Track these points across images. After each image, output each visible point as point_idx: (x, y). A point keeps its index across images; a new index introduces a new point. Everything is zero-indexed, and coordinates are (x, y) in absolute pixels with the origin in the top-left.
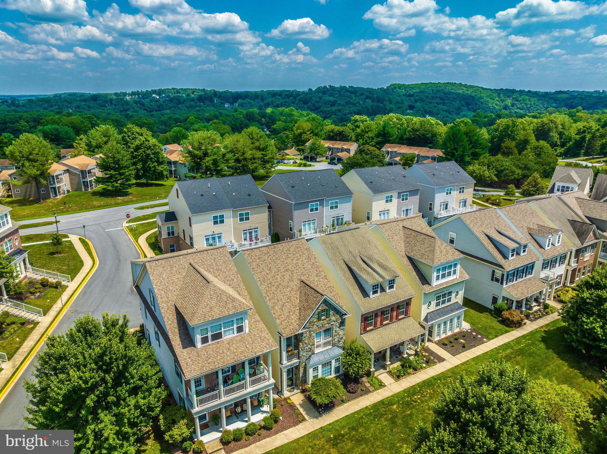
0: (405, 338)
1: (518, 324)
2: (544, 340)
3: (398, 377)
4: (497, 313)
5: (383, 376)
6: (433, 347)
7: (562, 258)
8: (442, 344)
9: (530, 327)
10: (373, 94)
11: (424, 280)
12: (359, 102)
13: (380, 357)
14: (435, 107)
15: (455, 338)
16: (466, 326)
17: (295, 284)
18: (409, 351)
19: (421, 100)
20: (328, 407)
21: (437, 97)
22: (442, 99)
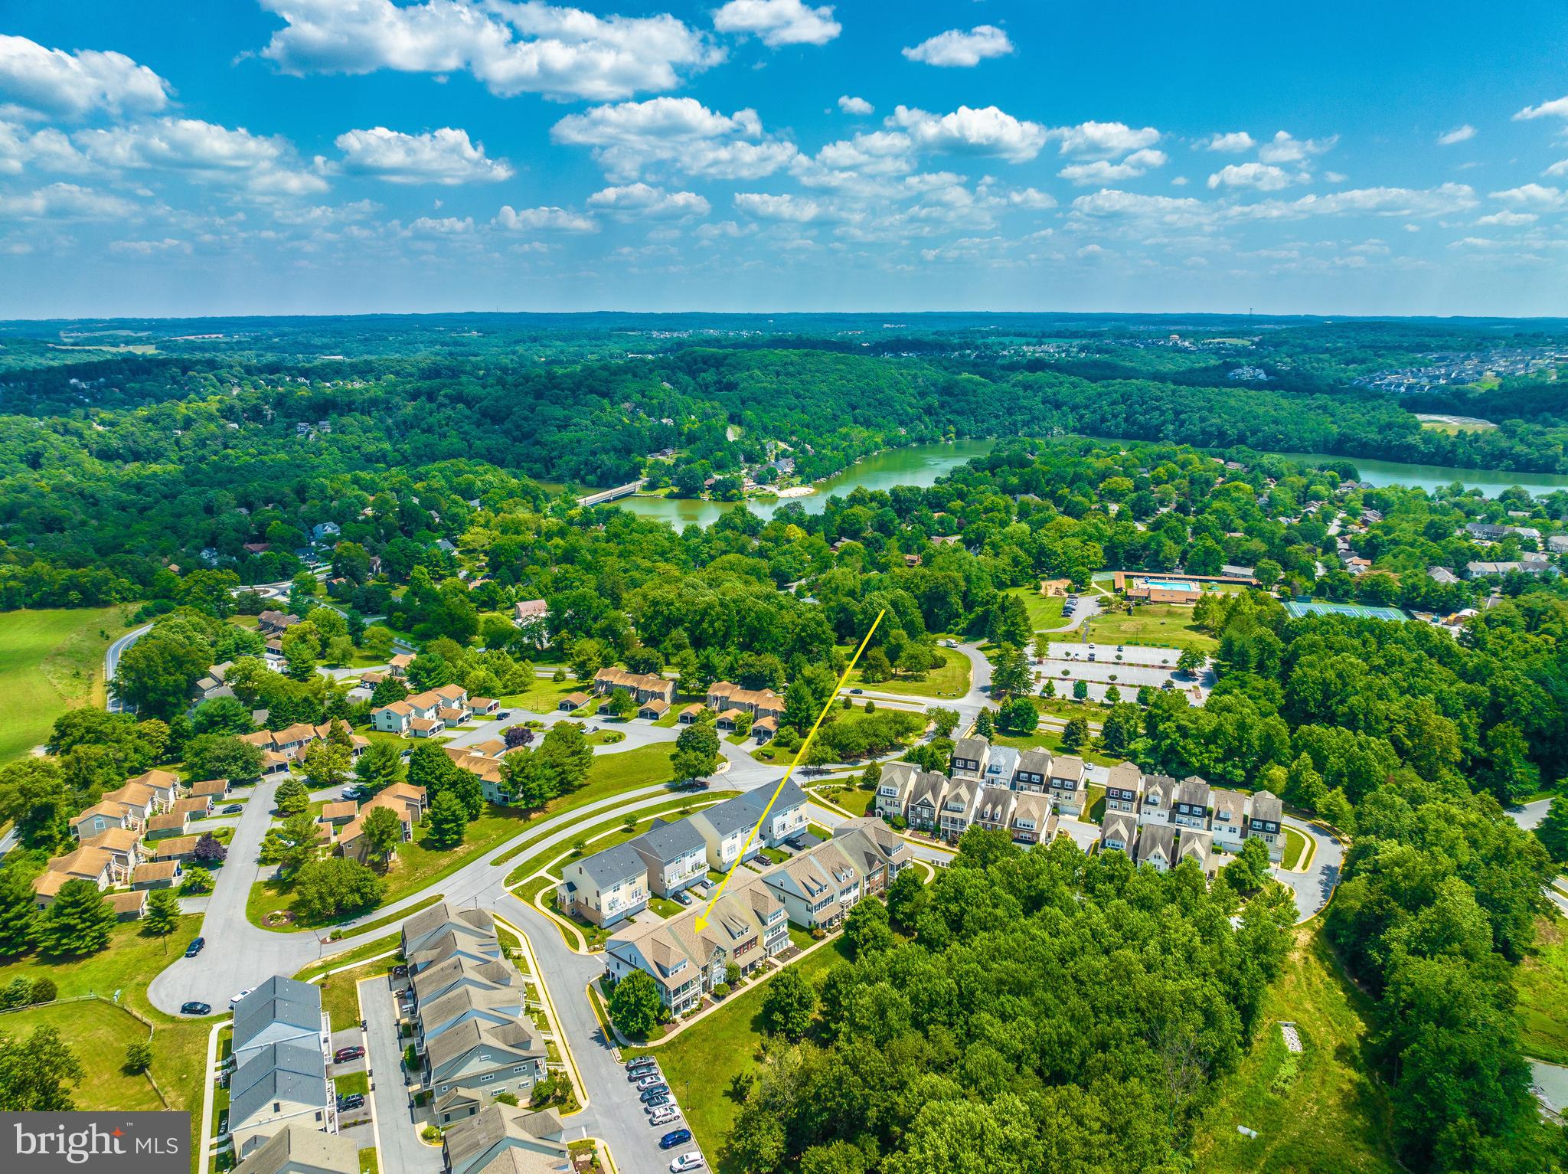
0: (756, 958)
1: (823, 937)
2: (835, 946)
3: (754, 978)
4: (810, 931)
5: (746, 979)
6: (771, 959)
7: (856, 885)
8: (777, 957)
9: (831, 937)
10: (651, 399)
11: (764, 923)
12: (621, 420)
13: (744, 970)
14: (785, 416)
15: (784, 952)
16: (791, 944)
17: (700, 939)
18: (759, 965)
19: (755, 399)
20: (723, 997)
21: (787, 392)
22: (798, 396)
